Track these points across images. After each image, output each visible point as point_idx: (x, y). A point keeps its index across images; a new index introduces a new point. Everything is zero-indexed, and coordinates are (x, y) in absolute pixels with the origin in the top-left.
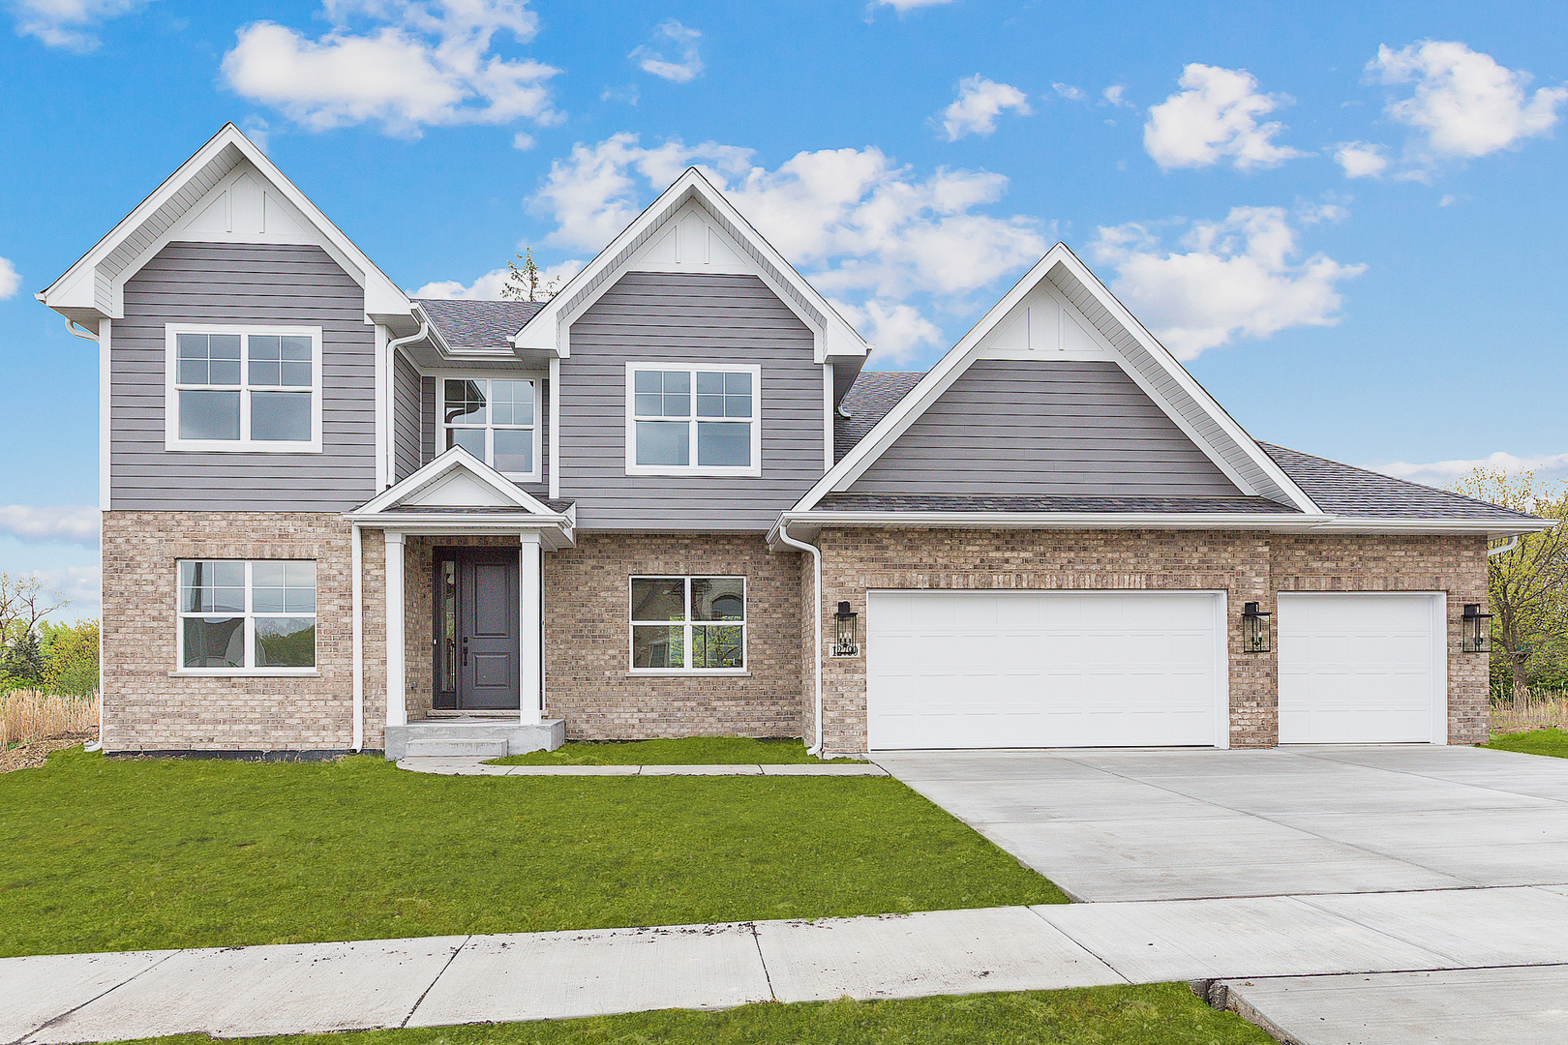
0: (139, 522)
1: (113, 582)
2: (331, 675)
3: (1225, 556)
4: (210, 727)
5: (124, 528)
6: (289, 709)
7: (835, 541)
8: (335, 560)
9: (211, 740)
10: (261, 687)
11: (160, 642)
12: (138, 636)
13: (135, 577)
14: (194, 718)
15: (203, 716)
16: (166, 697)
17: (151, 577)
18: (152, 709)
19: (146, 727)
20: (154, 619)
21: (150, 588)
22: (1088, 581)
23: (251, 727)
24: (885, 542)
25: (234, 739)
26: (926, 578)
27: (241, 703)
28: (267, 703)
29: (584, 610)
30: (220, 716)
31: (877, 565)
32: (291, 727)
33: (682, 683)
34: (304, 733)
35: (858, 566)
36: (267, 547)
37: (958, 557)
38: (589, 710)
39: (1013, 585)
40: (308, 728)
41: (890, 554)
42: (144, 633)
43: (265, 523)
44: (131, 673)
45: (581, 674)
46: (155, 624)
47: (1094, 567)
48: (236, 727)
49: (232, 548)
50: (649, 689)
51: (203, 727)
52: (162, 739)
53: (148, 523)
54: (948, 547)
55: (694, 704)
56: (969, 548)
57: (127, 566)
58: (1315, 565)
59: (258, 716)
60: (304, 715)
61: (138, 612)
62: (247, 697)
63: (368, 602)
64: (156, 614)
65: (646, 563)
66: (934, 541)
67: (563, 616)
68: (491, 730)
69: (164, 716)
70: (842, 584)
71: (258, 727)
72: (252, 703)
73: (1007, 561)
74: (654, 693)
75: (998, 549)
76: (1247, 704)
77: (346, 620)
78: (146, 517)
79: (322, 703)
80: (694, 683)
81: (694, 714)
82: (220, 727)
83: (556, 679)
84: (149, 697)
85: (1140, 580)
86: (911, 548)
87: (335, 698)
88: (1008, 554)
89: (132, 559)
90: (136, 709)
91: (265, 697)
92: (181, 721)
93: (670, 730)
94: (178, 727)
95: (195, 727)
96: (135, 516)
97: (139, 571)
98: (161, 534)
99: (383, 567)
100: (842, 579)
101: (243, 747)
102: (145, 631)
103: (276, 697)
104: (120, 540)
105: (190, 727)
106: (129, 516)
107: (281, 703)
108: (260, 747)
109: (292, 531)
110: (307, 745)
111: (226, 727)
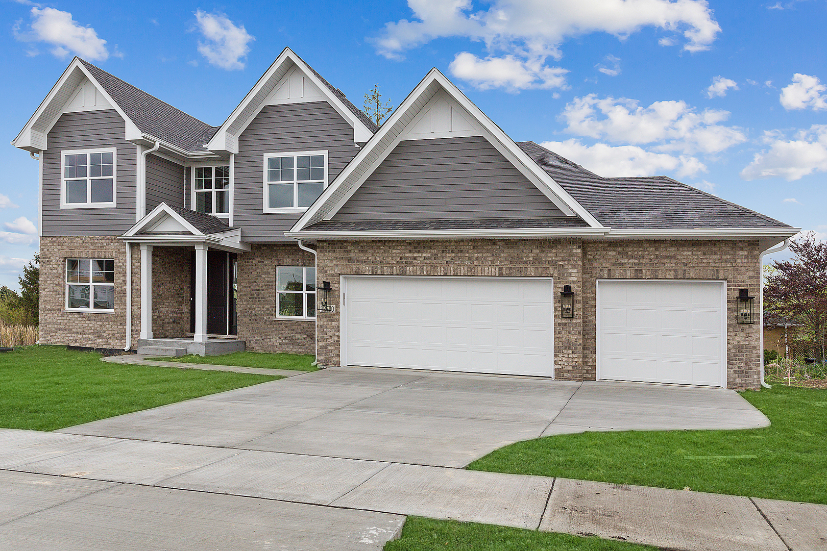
0: (52, 241)
1: (43, 268)
2: (119, 313)
3: (551, 256)
4: (75, 335)
5: (47, 244)
6: (104, 329)
7: (323, 247)
8: (121, 258)
9: (76, 342)
10: (94, 318)
11: (59, 296)
12: (51, 293)
13: (51, 266)
14: (70, 331)
15: (73, 330)
16: (60, 321)
17: (56, 266)
18: (56, 326)
19: (54, 334)
20: (57, 285)
21: (55, 271)
22: (463, 270)
23: (90, 337)
24: (349, 248)
25: (84, 342)
26: (370, 269)
27: (86, 325)
28: (96, 326)
29: (255, 284)
30: (79, 331)
31: (344, 261)
32: (105, 338)
33: (300, 325)
34: (110, 341)
35: (335, 261)
36: (96, 253)
37: (388, 256)
38: (256, 337)
39: (418, 273)
40: (111, 338)
41: (351, 255)
42: (53, 292)
43: (96, 241)
44: (49, 309)
45: (253, 318)
46: (57, 288)
47: (466, 262)
48: (84, 336)
49: (84, 253)
50: (284, 327)
51: (73, 335)
52: (59, 340)
53: (55, 242)
54: (382, 251)
55: (305, 336)
56: (394, 251)
57: (48, 261)
58: (623, 261)
59: (92, 331)
60: (109, 332)
61: (51, 282)
62: (89, 322)
63: (134, 279)
64: (57, 283)
65: (283, 260)
66: (375, 247)
67: (245, 287)
68: (179, 343)
69: (60, 329)
70: (326, 272)
71: (92, 337)
72: (90, 325)
73: (415, 259)
74: (287, 329)
75: (410, 252)
76: (565, 351)
77: (124, 287)
78: (54, 239)
79: (116, 326)
80: (305, 325)
81: (305, 342)
82: (79, 336)
84: (55, 321)
85: (494, 270)
86: (362, 251)
87: (121, 324)
88: (416, 255)
89: (49, 258)
90: (50, 326)
91: (95, 323)
92: (65, 332)
93: (294, 350)
94: (64, 335)
95: (70, 335)
96: (50, 239)
97: (52, 263)
98: (60, 247)
99: (140, 262)
100: (326, 269)
101: (87, 346)
102: (54, 290)
103: (99, 323)
104: (45, 250)
105: (68, 335)
106: (48, 239)
107: (101, 326)
108: (93, 346)
109: (105, 245)
110: (110, 346)
111: (81, 336)
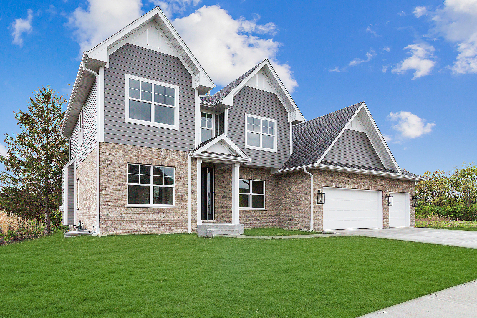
0: (114, 147)
1: (104, 170)
2: (180, 208)
3: (383, 183)
4: (140, 226)
5: (108, 150)
6: (167, 219)
7: (317, 173)
8: (182, 168)
9: (141, 231)
10: (158, 211)
11: (122, 194)
12: (114, 191)
13: (113, 168)
14: (134, 223)
15: (138, 222)
16: (124, 215)
17: (119, 169)
18: (119, 219)
19: (117, 226)
20: (120, 185)
21: (118, 173)
22: (362, 187)
23: (154, 226)
24: (327, 174)
25: (149, 230)
26: (334, 184)
27: (151, 217)
28: (160, 217)
29: (225, 189)
30: (144, 222)
31: (325, 180)
32: (168, 226)
33: (250, 212)
34: (172, 228)
35: (321, 180)
36: (160, 161)
37: (340, 179)
38: (227, 220)
39: (349, 187)
40: (173, 226)
41: (327, 177)
42: (116, 190)
43: (159, 153)
44: (111, 205)
45: (225, 209)
46: (120, 187)
47: (363, 184)
48: (149, 226)
49: (148, 161)
50: (242, 214)
51: (138, 226)
52: (123, 231)
53: (118, 148)
54: (338, 176)
55: (253, 218)
56: (342, 177)
57: (110, 164)
58: (393, 186)
59: (157, 222)
60: (172, 222)
61: (114, 182)
62: (153, 215)
63: (193, 183)
64: (120, 183)
66: (336, 175)
67: (220, 190)
69: (123, 222)
70: (318, 185)
71: (157, 226)
72: (155, 217)
73: (348, 181)
74: (244, 215)
75: (347, 178)
76: (386, 218)
77: (185, 189)
78: (117, 146)
79: (177, 217)
80: (253, 212)
81: (253, 221)
82: (144, 226)
83: (218, 210)
84: (118, 215)
85: (370, 188)
86: (331, 176)
87: (182, 215)
88: (349, 179)
89: (112, 161)
90: (113, 219)
91: (159, 215)
92: (129, 224)
93: (248, 226)
94: (129, 226)
95: (134, 226)
96: (113, 145)
97: (114, 166)
98: (123, 153)
99: (197, 171)
100: (318, 183)
101: (152, 233)
102: (117, 189)
103: (163, 215)
104: (107, 154)
105: (133, 226)
106: (111, 145)
107: (164, 217)
108: (158, 233)
109: (168, 156)
110: (173, 232)
111: (146, 226)
